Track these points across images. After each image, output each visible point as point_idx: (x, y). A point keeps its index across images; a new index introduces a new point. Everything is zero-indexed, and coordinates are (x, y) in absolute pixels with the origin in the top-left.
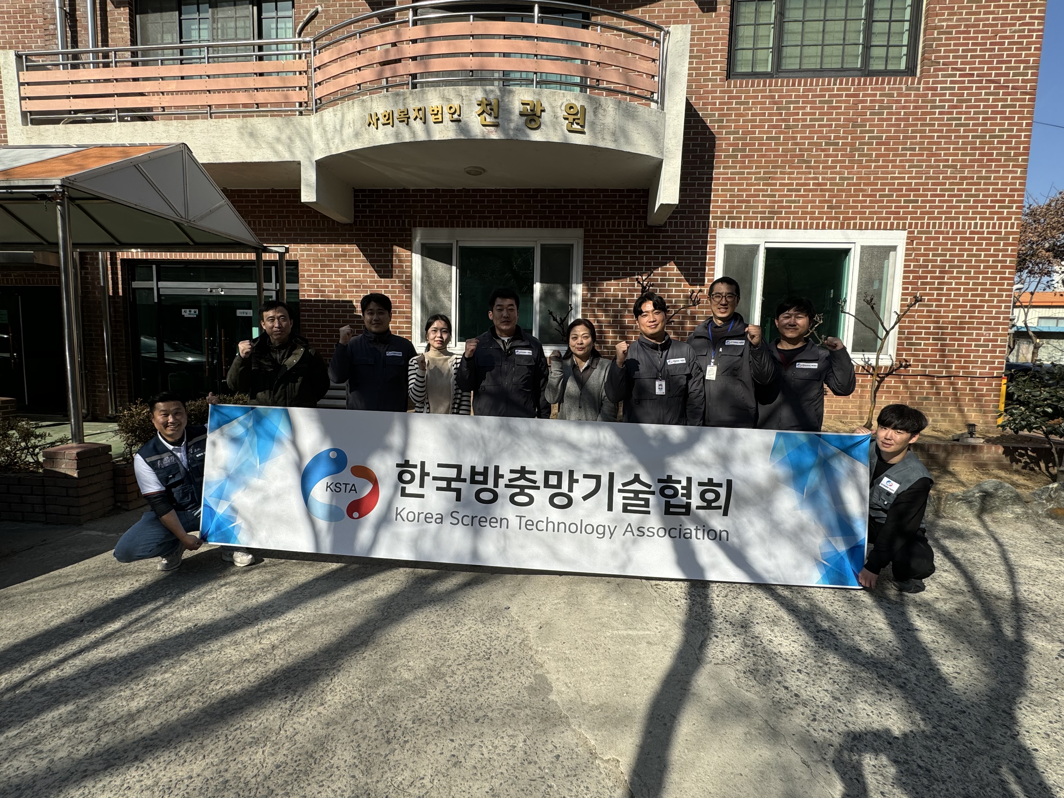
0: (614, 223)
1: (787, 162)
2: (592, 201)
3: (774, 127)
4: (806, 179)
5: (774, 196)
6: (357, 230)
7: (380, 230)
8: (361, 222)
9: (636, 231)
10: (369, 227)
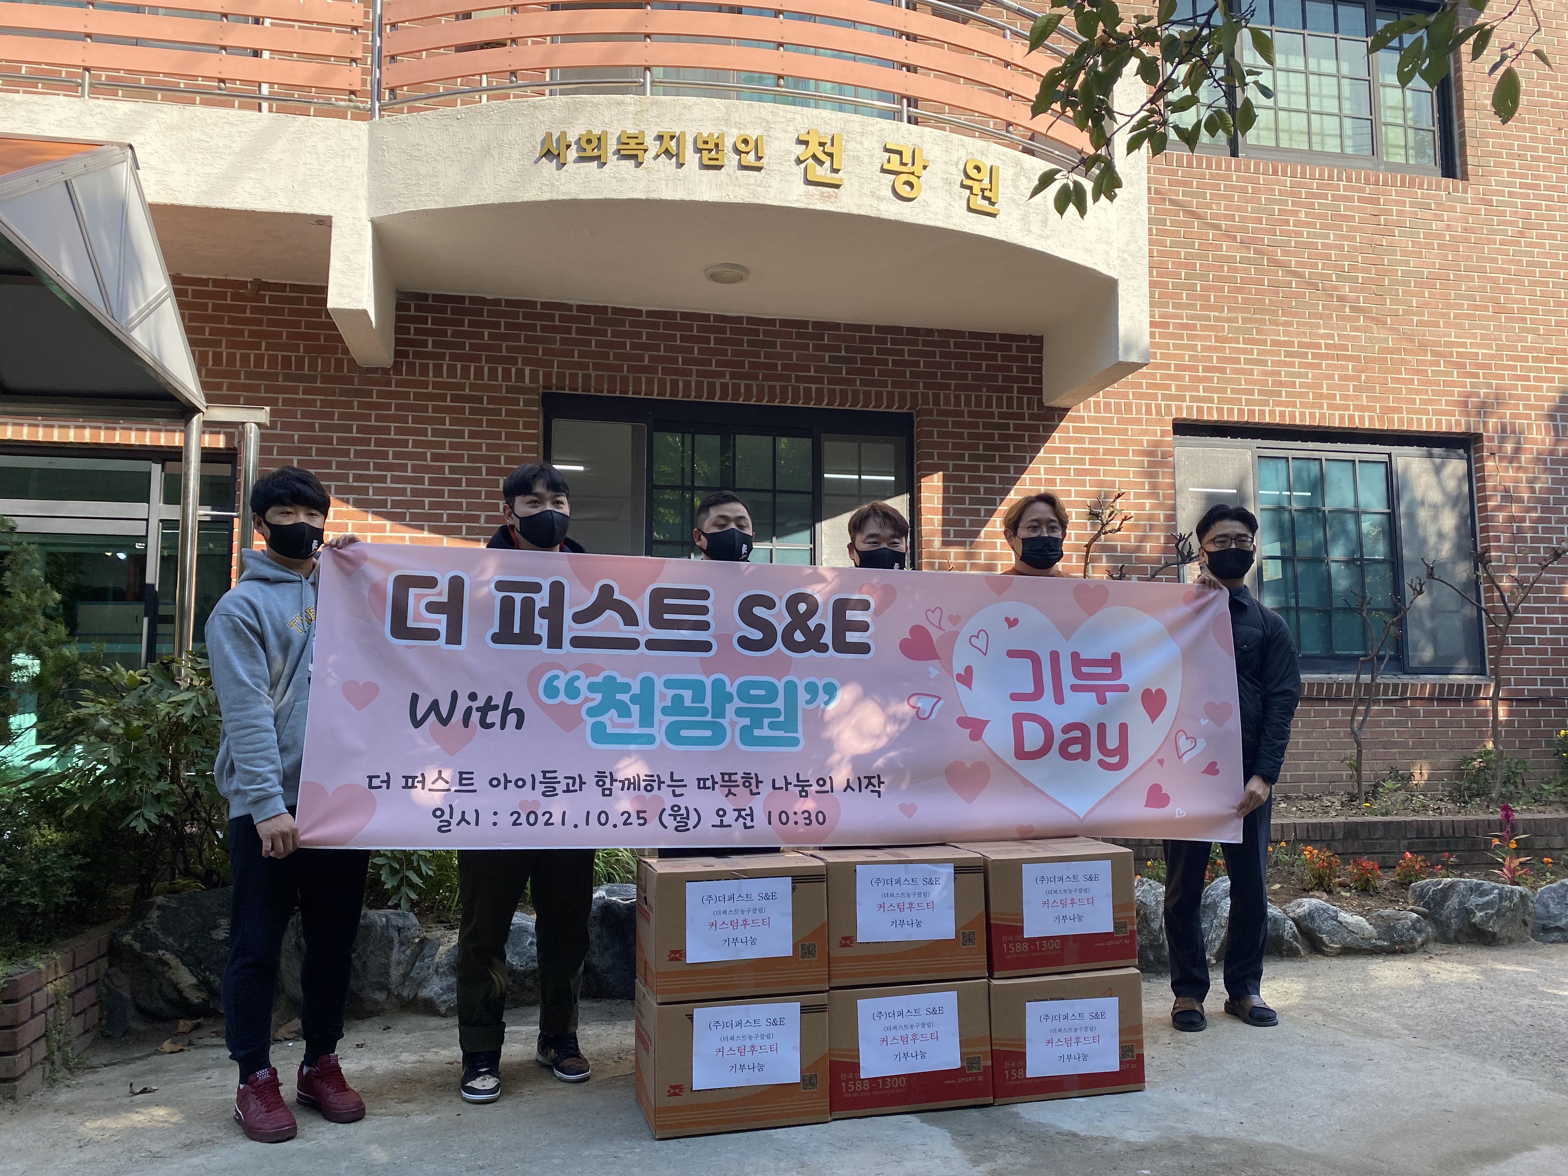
1: (1280, 303)
2: (933, 354)
3: (1253, 240)
4: (1313, 335)
5: (1265, 363)
6: (399, 384)
7: (462, 387)
8: (411, 366)
9: (1021, 416)
10: (431, 377)
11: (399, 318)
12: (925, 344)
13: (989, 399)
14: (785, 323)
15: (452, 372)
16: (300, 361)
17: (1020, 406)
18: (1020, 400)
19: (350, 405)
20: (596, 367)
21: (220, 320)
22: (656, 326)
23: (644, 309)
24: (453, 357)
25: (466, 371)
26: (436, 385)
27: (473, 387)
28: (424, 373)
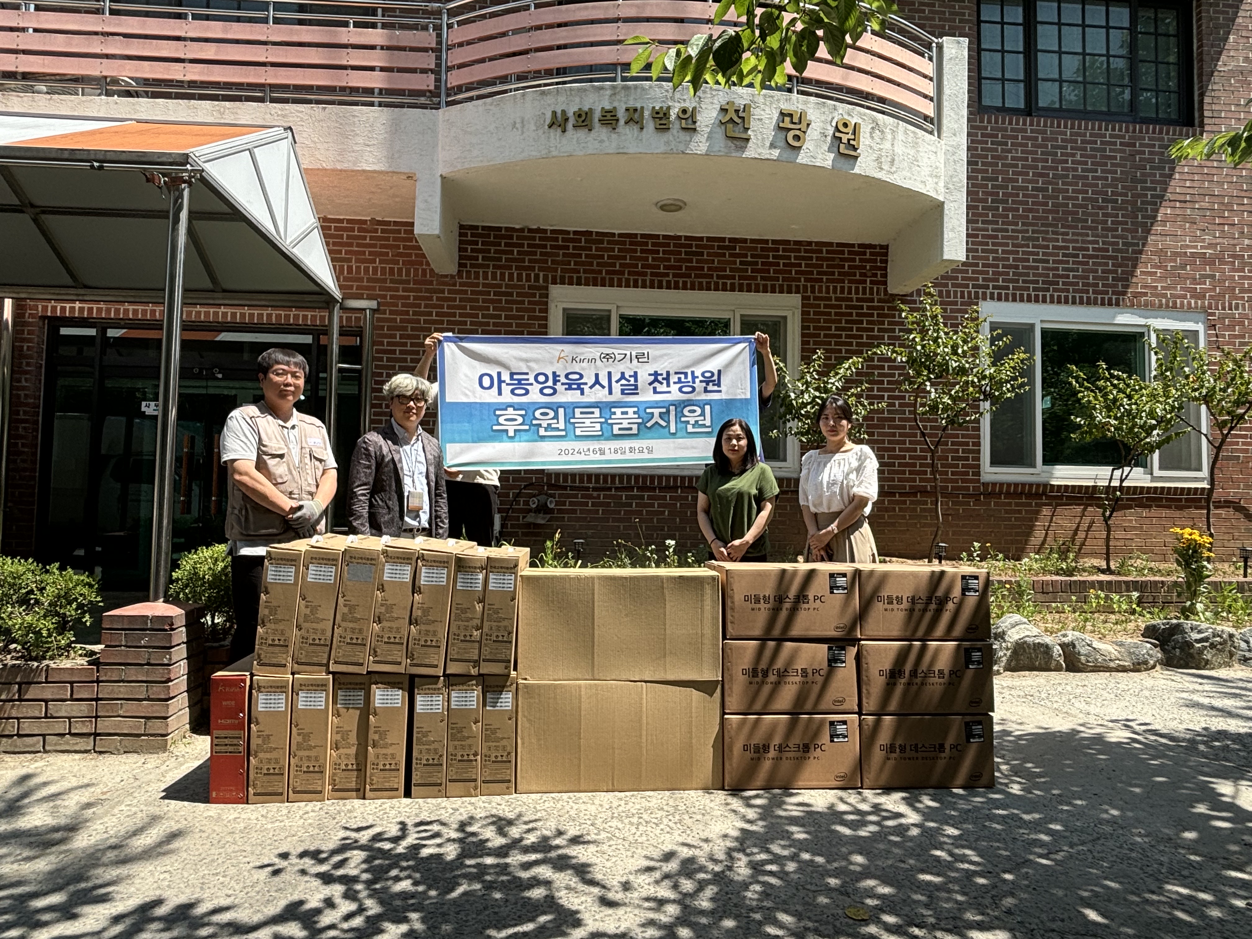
0: (842, 288)
1: (1060, 219)
2: (811, 258)
3: (1041, 175)
4: (1083, 242)
5: (1047, 261)
6: (461, 285)
7: (500, 286)
8: (469, 273)
9: (872, 300)
10: (481, 280)
11: (461, 242)
12: (806, 251)
14: (709, 239)
15: (494, 277)
16: (400, 270)
17: (872, 293)
18: (871, 289)
19: (431, 299)
20: (585, 271)
21: (351, 245)
22: (624, 243)
23: (617, 232)
24: (495, 267)
25: (503, 275)
26: (485, 285)
27: (507, 286)
28: (477, 277)
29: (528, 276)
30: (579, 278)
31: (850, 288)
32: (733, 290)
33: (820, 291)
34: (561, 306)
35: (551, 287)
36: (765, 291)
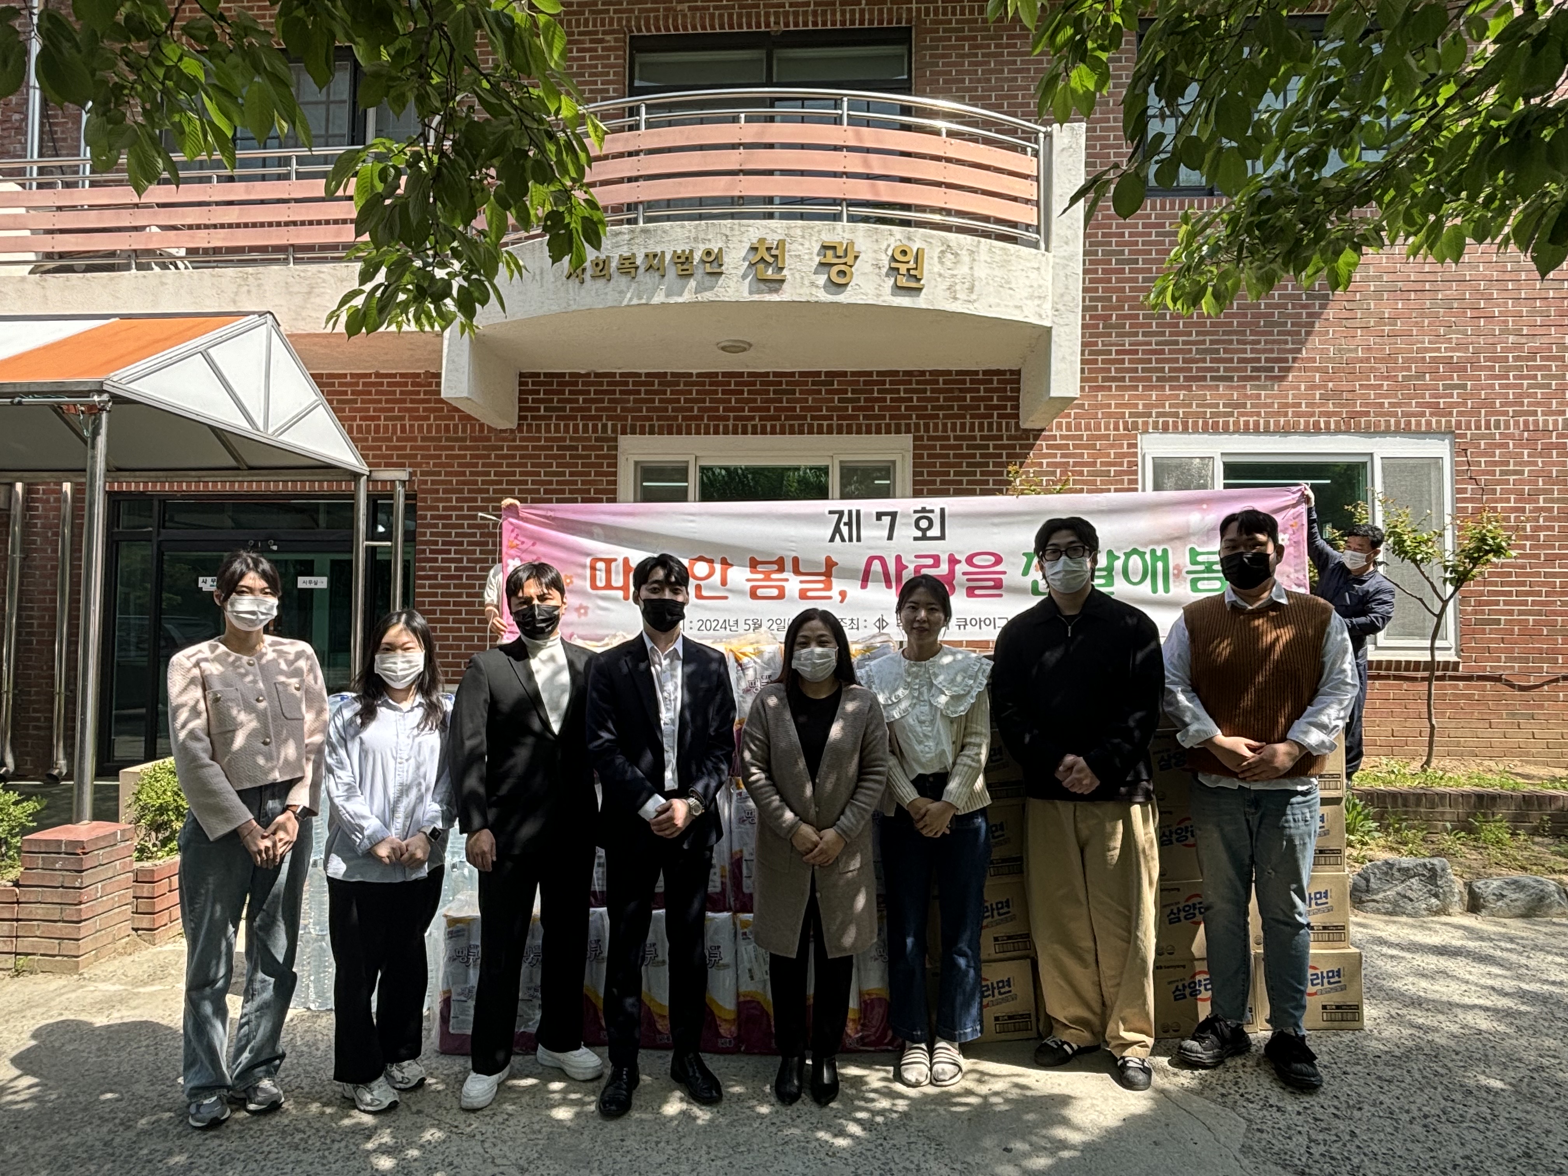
0: (963, 425)
1: (1248, 324)
2: (924, 391)
4: (1281, 351)
6: (522, 439)
7: (564, 439)
8: (529, 426)
9: (1001, 438)
10: (543, 434)
11: (521, 392)
12: (918, 383)
13: (972, 425)
14: (802, 374)
15: (557, 430)
16: (456, 427)
18: (999, 425)
19: (488, 457)
20: (659, 419)
21: (404, 401)
22: (703, 384)
23: (695, 371)
24: (558, 418)
25: (567, 427)
26: (546, 439)
27: (572, 439)
28: (539, 430)
29: (595, 427)
30: (652, 427)
31: (972, 424)
32: (830, 432)
33: (936, 429)
34: (633, 459)
35: (621, 438)
36: (869, 432)
